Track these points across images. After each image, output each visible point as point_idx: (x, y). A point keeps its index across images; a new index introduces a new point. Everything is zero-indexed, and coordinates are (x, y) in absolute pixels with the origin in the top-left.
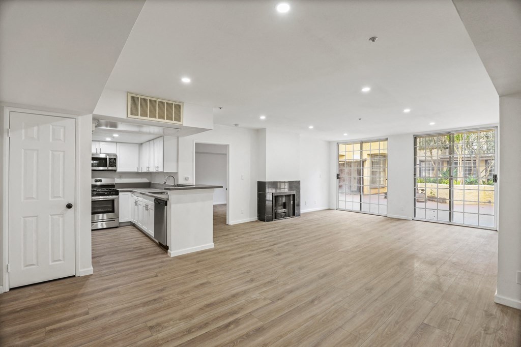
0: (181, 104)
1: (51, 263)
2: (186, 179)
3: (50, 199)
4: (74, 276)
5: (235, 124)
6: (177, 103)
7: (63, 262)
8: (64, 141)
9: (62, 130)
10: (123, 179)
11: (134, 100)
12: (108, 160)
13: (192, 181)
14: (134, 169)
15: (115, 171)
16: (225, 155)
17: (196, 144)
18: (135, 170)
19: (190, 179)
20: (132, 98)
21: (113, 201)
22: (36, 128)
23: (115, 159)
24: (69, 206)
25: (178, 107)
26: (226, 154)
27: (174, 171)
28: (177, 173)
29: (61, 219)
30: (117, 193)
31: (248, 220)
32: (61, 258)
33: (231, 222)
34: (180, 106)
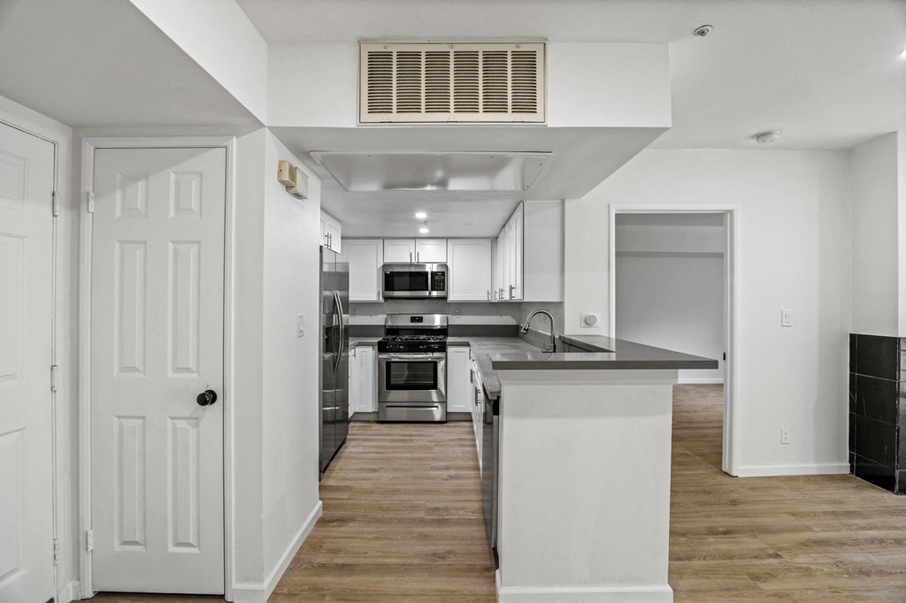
0: (538, 49)
1: (172, 549)
2: (588, 322)
3: (170, 374)
4: (222, 597)
5: (755, 131)
6: (524, 48)
7: (196, 551)
8: (201, 216)
9: (195, 184)
10: (464, 317)
11: (378, 63)
12: (429, 276)
13: (605, 330)
14: (481, 296)
15: (445, 298)
16: (719, 259)
17: (617, 216)
18: (483, 297)
19: (599, 323)
20: (372, 55)
21: (435, 364)
22: (141, 185)
23: (443, 273)
24: (207, 398)
25: (527, 62)
26: (721, 255)
27: (553, 297)
28: (560, 304)
29: (192, 432)
30: (442, 348)
31: (811, 468)
32: (192, 540)
33: (741, 468)
34: (531, 56)
